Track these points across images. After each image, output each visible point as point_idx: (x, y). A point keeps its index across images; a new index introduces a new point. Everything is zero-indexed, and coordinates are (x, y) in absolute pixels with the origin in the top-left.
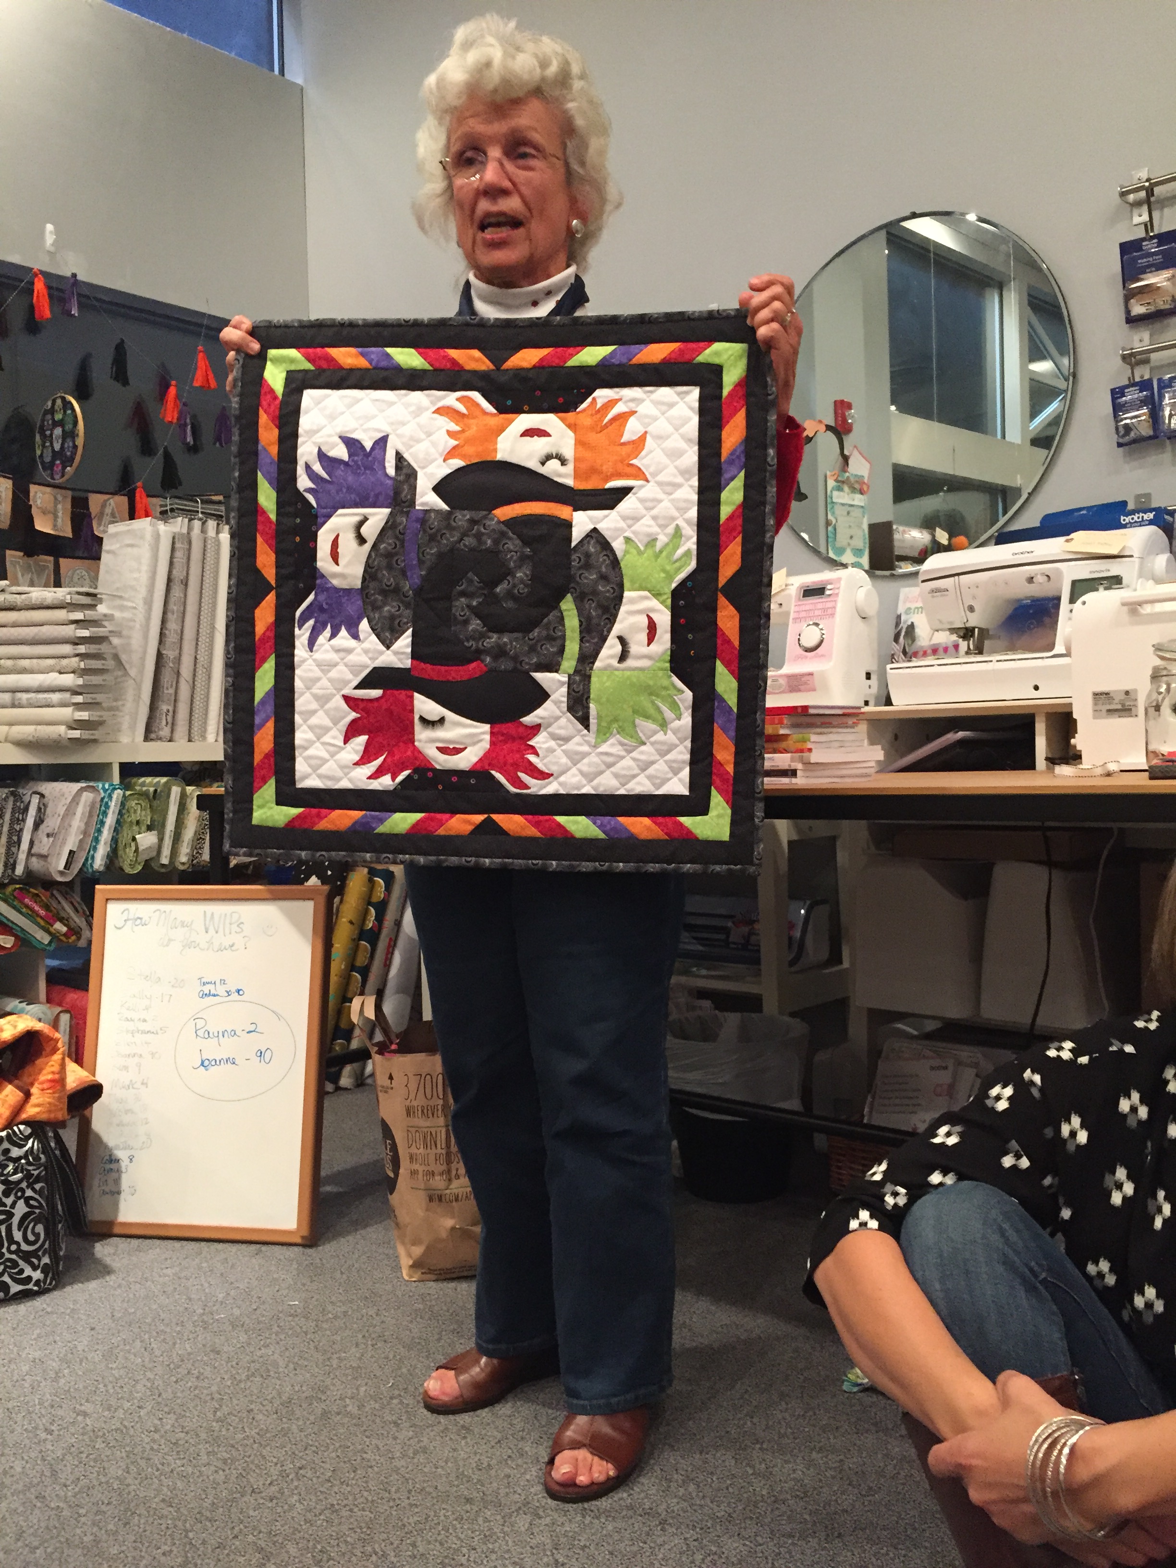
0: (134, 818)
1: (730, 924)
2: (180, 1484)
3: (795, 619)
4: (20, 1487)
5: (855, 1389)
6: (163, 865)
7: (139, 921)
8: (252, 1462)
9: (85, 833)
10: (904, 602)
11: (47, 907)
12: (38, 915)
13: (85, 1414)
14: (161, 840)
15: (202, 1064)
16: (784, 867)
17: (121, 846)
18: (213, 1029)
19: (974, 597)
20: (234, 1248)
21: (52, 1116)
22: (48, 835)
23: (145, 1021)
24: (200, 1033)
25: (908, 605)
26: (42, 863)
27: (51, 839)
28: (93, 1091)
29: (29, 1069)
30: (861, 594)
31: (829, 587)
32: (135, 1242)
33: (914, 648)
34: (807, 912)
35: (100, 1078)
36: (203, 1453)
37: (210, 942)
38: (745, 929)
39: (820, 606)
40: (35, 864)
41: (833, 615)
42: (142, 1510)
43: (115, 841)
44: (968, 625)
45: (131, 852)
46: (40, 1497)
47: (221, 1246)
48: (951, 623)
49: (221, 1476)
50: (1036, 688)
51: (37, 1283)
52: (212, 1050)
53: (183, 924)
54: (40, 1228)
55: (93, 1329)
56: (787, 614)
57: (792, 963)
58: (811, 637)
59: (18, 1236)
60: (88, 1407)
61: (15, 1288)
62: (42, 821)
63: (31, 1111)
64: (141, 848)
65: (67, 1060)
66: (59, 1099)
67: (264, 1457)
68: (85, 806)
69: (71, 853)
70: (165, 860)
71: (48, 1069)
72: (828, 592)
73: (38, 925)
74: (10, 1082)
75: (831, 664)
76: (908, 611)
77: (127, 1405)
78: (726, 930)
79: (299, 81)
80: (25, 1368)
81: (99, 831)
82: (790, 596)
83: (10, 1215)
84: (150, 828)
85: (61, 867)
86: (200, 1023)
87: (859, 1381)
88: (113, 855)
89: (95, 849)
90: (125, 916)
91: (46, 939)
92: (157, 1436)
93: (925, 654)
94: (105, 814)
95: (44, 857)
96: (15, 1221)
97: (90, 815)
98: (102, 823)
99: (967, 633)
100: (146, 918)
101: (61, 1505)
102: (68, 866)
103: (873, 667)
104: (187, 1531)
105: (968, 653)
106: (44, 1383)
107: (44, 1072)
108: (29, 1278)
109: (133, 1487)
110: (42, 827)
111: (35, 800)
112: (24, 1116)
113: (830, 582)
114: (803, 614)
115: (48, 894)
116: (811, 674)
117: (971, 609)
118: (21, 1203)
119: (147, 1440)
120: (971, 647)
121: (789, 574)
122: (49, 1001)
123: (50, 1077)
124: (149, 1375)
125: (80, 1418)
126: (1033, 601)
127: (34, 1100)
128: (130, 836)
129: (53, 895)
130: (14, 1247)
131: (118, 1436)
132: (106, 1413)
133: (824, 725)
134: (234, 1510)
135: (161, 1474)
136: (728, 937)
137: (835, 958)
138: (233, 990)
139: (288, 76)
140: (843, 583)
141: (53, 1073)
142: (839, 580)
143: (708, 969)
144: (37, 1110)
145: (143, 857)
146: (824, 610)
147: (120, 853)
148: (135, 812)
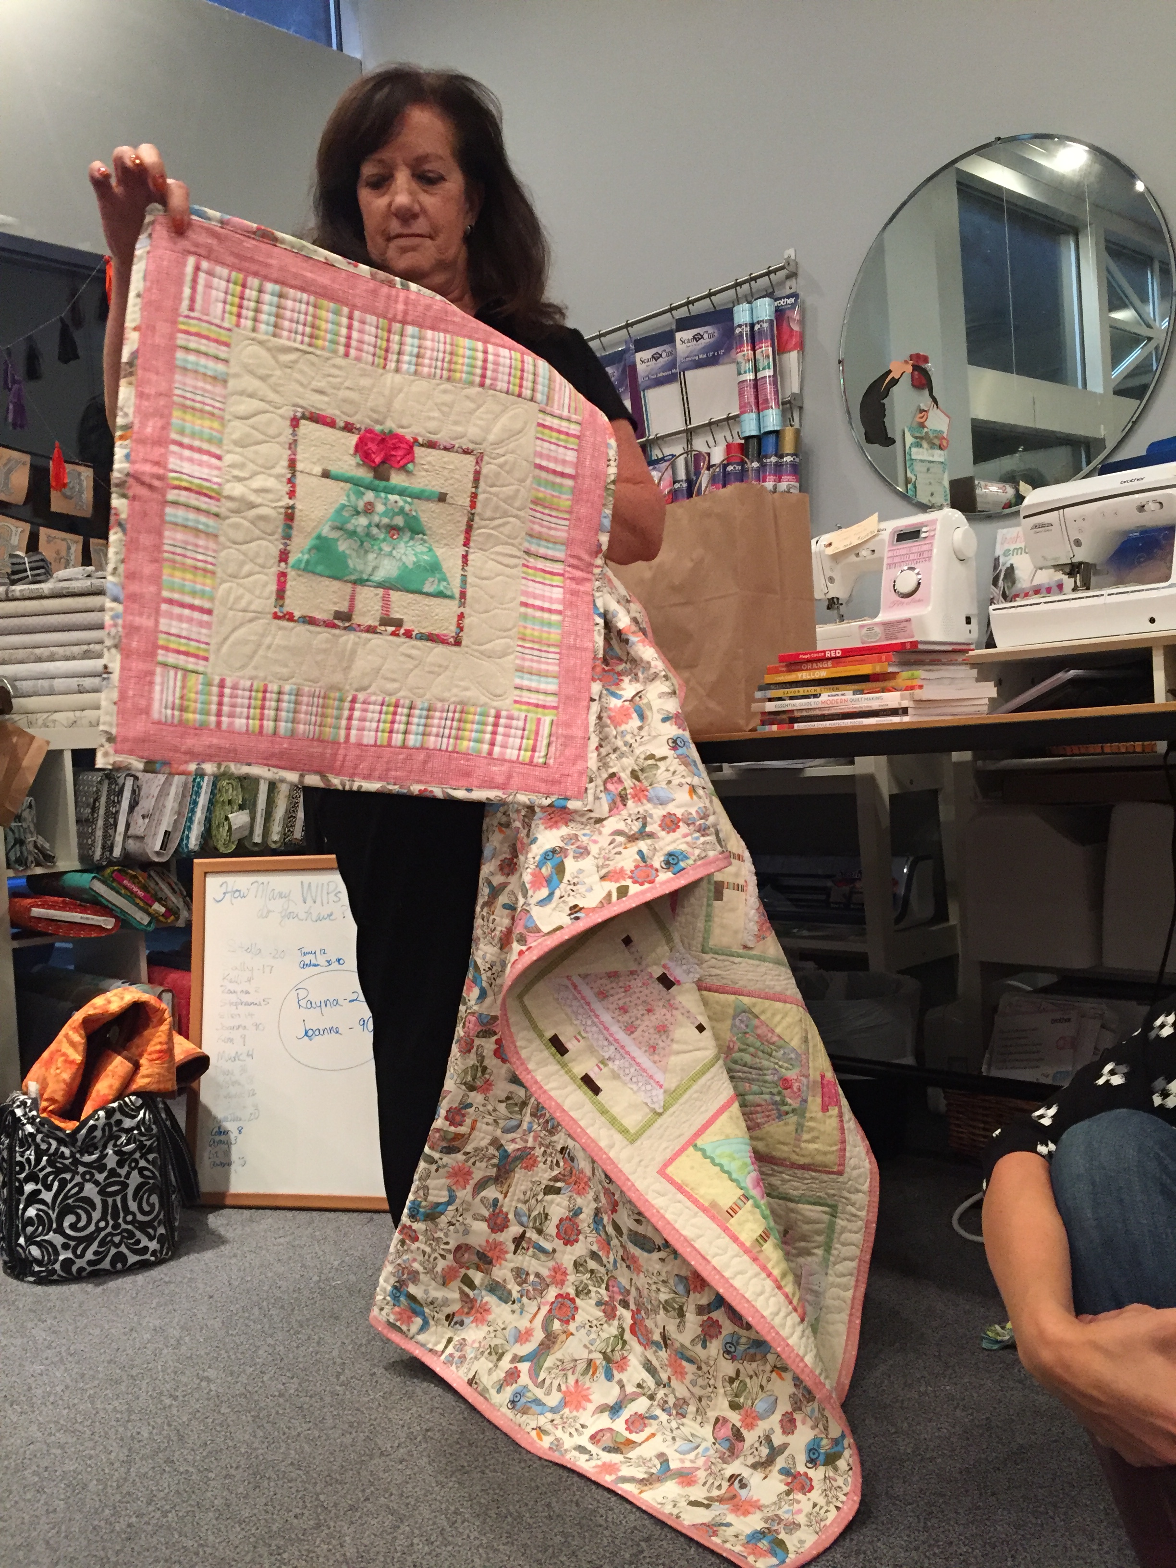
0: (225, 797)
1: (829, 884)
2: (307, 1448)
3: (889, 565)
4: (148, 1451)
5: (995, 1347)
6: (256, 844)
7: (237, 894)
8: (379, 1425)
9: (179, 813)
10: (1002, 544)
11: (144, 888)
12: (137, 896)
13: (209, 1380)
14: (253, 819)
15: (306, 1033)
16: (886, 821)
17: (214, 826)
18: (315, 998)
19: (1080, 530)
20: (345, 1217)
21: (162, 1086)
22: (144, 817)
23: (247, 992)
24: (303, 1003)
25: (1006, 547)
26: (138, 844)
27: (147, 820)
28: (200, 1063)
29: (137, 1041)
30: (958, 535)
31: (924, 529)
32: (247, 1213)
33: (1014, 591)
34: (910, 870)
35: (206, 1049)
36: (329, 1417)
37: (309, 913)
38: (846, 889)
39: (914, 550)
40: (132, 845)
41: (929, 558)
42: (270, 1473)
43: (208, 820)
44: (1075, 560)
45: (224, 831)
46: (169, 1461)
47: (331, 1215)
48: (1055, 559)
49: (348, 1439)
50: (1152, 620)
51: (154, 1253)
52: (315, 1020)
53: (281, 896)
54: (154, 1199)
55: (211, 1297)
56: (881, 559)
57: (898, 920)
58: (907, 581)
59: (133, 1206)
60: (211, 1373)
61: (132, 1259)
62: (137, 804)
63: (140, 1082)
64: (234, 827)
65: (174, 1033)
66: (168, 1070)
67: (390, 1420)
68: (177, 787)
69: (167, 834)
70: (257, 839)
71: (156, 1040)
72: (923, 535)
73: (137, 905)
74: (119, 1054)
75: (930, 608)
76: (1007, 553)
77: (250, 1370)
78: (826, 891)
79: (358, 56)
80: (147, 1336)
81: (193, 811)
82: (883, 541)
83: (125, 1186)
84: (241, 807)
85: (157, 848)
86: (303, 994)
87: (999, 1338)
88: (207, 835)
89: (189, 829)
90: (223, 889)
91: (146, 920)
92: (281, 1400)
93: (1026, 595)
94: (198, 794)
95: (140, 838)
96: (130, 1191)
97: (184, 796)
98: (195, 803)
99: (1073, 569)
100: (244, 891)
101: (191, 1469)
102: (164, 846)
103: (973, 611)
104: (318, 1495)
105: (1075, 589)
106: (165, 1351)
107: (153, 1043)
108: (146, 1248)
109: (260, 1451)
110: (137, 809)
111: (129, 782)
112: (134, 1087)
113: (923, 525)
114: (897, 560)
115: (146, 875)
116: (908, 620)
117: (1078, 543)
118: (135, 1173)
119: (271, 1404)
120: (1078, 583)
121: (881, 520)
122: (151, 981)
123: (158, 1047)
124: (270, 1341)
125: (204, 1384)
126: (1142, 532)
127: (143, 1071)
128: (222, 816)
129: (150, 876)
130: (130, 1218)
131: (243, 1401)
132: (229, 1379)
133: (934, 662)
134: (364, 1473)
135: (288, 1438)
136: (829, 896)
137: (941, 915)
138: (333, 960)
139: (346, 50)
140: (938, 527)
141: (161, 1043)
142: (934, 522)
143: (809, 930)
144: (147, 1080)
145: (236, 837)
146: (921, 553)
147: (214, 832)
148: (227, 791)
